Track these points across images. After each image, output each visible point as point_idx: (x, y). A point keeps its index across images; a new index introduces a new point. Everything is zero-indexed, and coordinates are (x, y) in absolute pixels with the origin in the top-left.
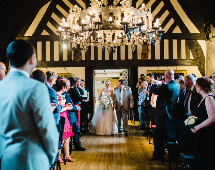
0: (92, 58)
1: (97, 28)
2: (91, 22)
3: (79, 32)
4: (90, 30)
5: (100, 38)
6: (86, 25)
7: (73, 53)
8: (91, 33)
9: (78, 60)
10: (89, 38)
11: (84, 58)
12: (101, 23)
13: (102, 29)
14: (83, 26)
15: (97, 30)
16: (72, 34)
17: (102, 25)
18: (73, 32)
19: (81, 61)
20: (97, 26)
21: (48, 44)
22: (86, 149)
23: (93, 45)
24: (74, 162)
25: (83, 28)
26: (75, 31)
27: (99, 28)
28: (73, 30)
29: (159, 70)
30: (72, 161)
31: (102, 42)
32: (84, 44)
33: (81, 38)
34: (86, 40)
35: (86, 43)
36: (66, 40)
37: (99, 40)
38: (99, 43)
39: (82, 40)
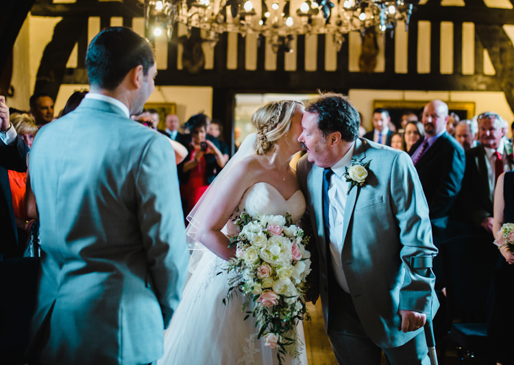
0: (232, 64)
5: (252, 13)
7: (180, 49)
9: (195, 69)
10: (223, 11)
11: (209, 64)
19: (203, 71)
23: (231, 29)
29: (404, 101)
31: (256, 22)
32: (208, 26)
33: (200, 10)
34: (214, 17)
35: (216, 25)
36: (162, 15)
37: (248, 18)
38: (248, 25)
39: (204, 16)
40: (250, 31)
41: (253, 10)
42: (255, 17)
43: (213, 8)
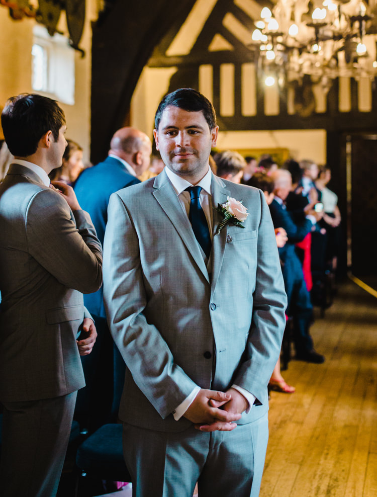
0: (345, 105)
1: (356, 31)
2: (340, 16)
3: (306, 42)
4: (337, 37)
5: (366, 56)
6: (325, 24)
7: (291, 95)
8: (340, 44)
9: (306, 113)
10: (335, 57)
11: (321, 107)
12: (366, 18)
13: (369, 32)
14: (317, 27)
15: (355, 36)
16: (288, 50)
17: (369, 23)
18: (290, 43)
19: (315, 114)
20: (357, 24)
21: (227, 71)
22: (327, 358)
23: (344, 73)
24: (292, 396)
25: (317, 32)
26: (296, 40)
27: (361, 32)
28: (292, 38)
30: (288, 392)
31: (370, 64)
32: (320, 72)
33: (312, 56)
34: (326, 63)
35: (327, 70)
36: (274, 65)
37: (362, 62)
38: (362, 69)
39: (316, 61)
40: (364, 74)
41: (367, 52)
42: (368, 60)
43: (325, 53)
